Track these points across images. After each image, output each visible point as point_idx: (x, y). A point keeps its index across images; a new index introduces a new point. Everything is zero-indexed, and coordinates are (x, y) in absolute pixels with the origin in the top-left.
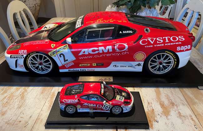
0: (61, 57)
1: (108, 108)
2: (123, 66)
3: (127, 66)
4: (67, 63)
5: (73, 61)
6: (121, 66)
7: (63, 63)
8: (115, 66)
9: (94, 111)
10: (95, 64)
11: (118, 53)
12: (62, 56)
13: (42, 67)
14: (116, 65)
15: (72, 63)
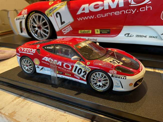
0: (57, 17)
1: (82, 74)
2: (141, 36)
3: (148, 37)
4: (65, 26)
5: (71, 25)
6: (137, 36)
7: (61, 26)
8: (127, 35)
9: (61, 76)
10: (99, 30)
11: (133, 8)
12: (58, 15)
13: (40, 32)
14: (129, 34)
15: (69, 27)
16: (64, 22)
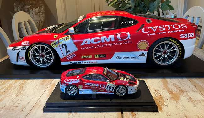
2: (126, 58)
3: (130, 58)
11: (121, 42)
15: (74, 54)
16: (69, 51)
